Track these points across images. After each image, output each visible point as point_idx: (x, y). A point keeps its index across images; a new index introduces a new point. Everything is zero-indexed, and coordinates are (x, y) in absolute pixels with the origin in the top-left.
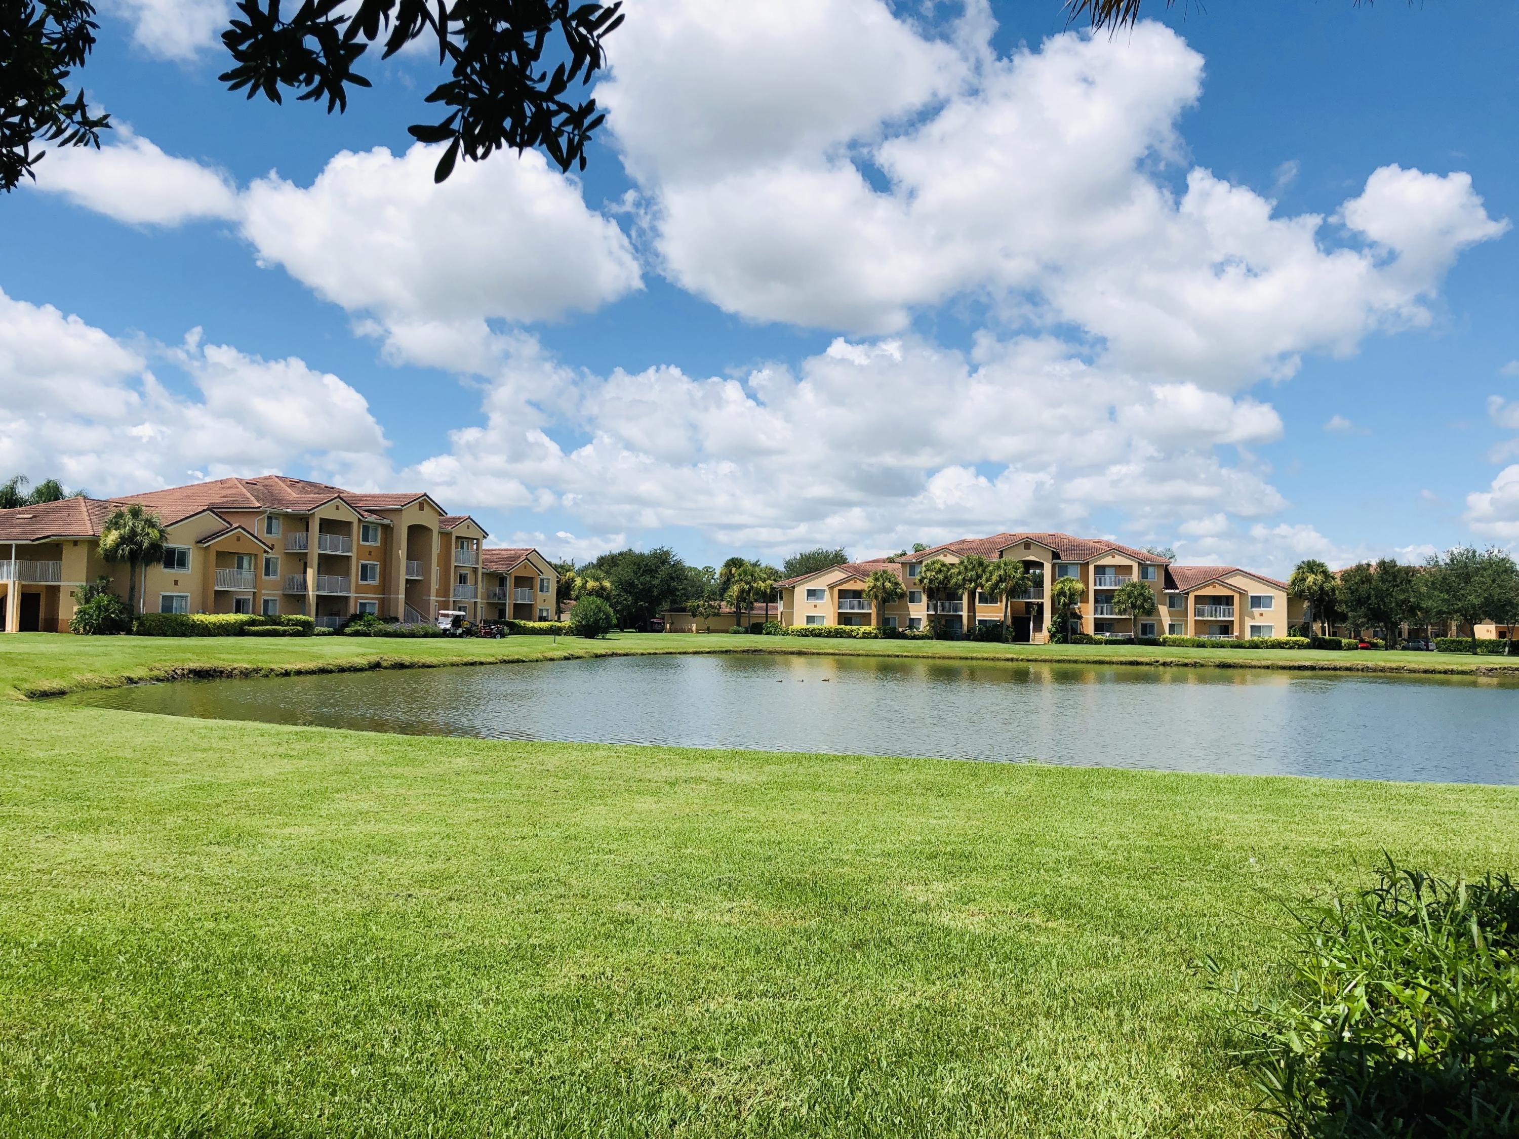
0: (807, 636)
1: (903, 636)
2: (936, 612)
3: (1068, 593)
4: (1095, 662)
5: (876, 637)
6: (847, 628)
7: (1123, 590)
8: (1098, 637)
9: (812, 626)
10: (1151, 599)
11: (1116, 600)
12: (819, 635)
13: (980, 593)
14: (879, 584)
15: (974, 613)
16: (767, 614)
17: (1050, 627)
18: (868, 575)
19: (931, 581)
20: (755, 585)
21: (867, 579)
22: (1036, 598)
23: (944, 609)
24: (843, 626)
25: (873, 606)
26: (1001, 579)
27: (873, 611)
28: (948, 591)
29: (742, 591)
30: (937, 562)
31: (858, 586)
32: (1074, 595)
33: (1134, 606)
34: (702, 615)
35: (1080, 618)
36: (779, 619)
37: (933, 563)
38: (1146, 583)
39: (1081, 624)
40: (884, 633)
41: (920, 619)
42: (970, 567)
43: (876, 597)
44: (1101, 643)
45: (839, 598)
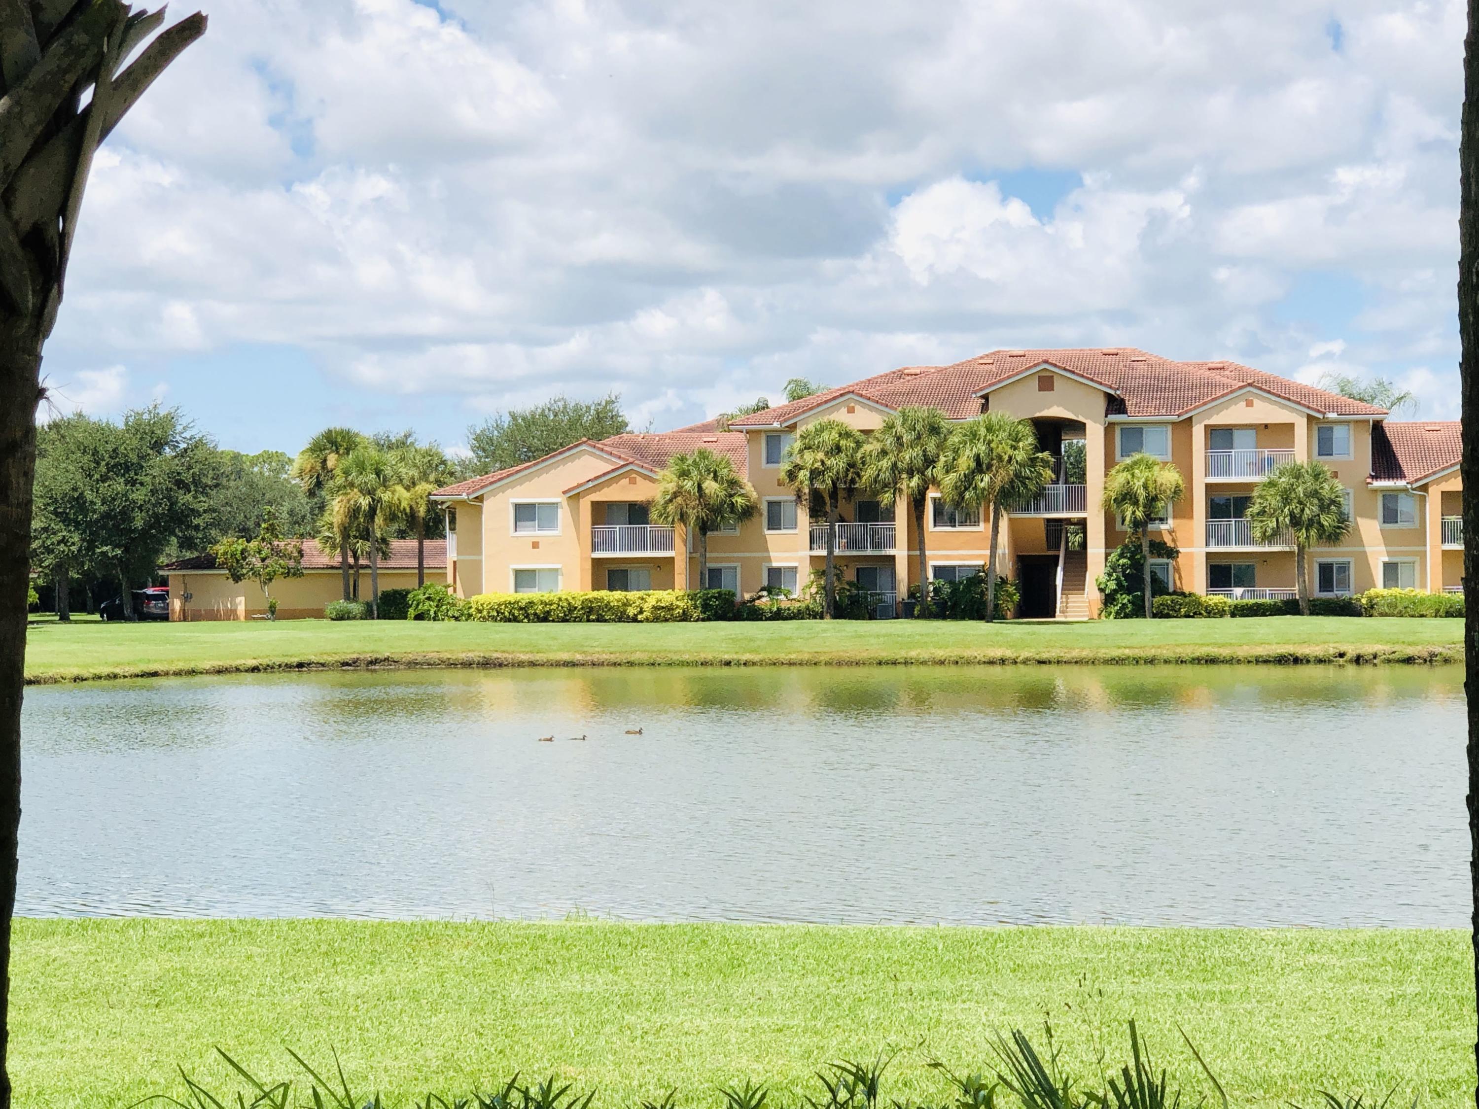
0: (515, 619)
1: (753, 614)
2: (830, 552)
3: (1142, 495)
4: (1197, 661)
5: (685, 617)
6: (615, 596)
7: (1272, 484)
8: (1217, 599)
9: (525, 596)
10: (1338, 505)
11: (1255, 509)
12: (544, 618)
13: (935, 500)
14: (688, 485)
15: (922, 549)
16: (421, 567)
17: (1103, 578)
18: (662, 465)
19: (815, 474)
20: (386, 497)
21: (660, 473)
22: (1069, 509)
23: (853, 544)
24: (604, 594)
25: (678, 542)
26: (980, 466)
27: (678, 553)
28: (858, 498)
29: (354, 512)
30: (830, 426)
31: (637, 492)
32: (1155, 499)
33: (1296, 522)
34: (256, 574)
35: (1172, 553)
36: (450, 580)
37: (820, 431)
38: (1327, 465)
39: (1177, 570)
40: (706, 607)
41: (794, 569)
42: (906, 438)
43: (683, 517)
44: (1221, 614)
45: (595, 522)
